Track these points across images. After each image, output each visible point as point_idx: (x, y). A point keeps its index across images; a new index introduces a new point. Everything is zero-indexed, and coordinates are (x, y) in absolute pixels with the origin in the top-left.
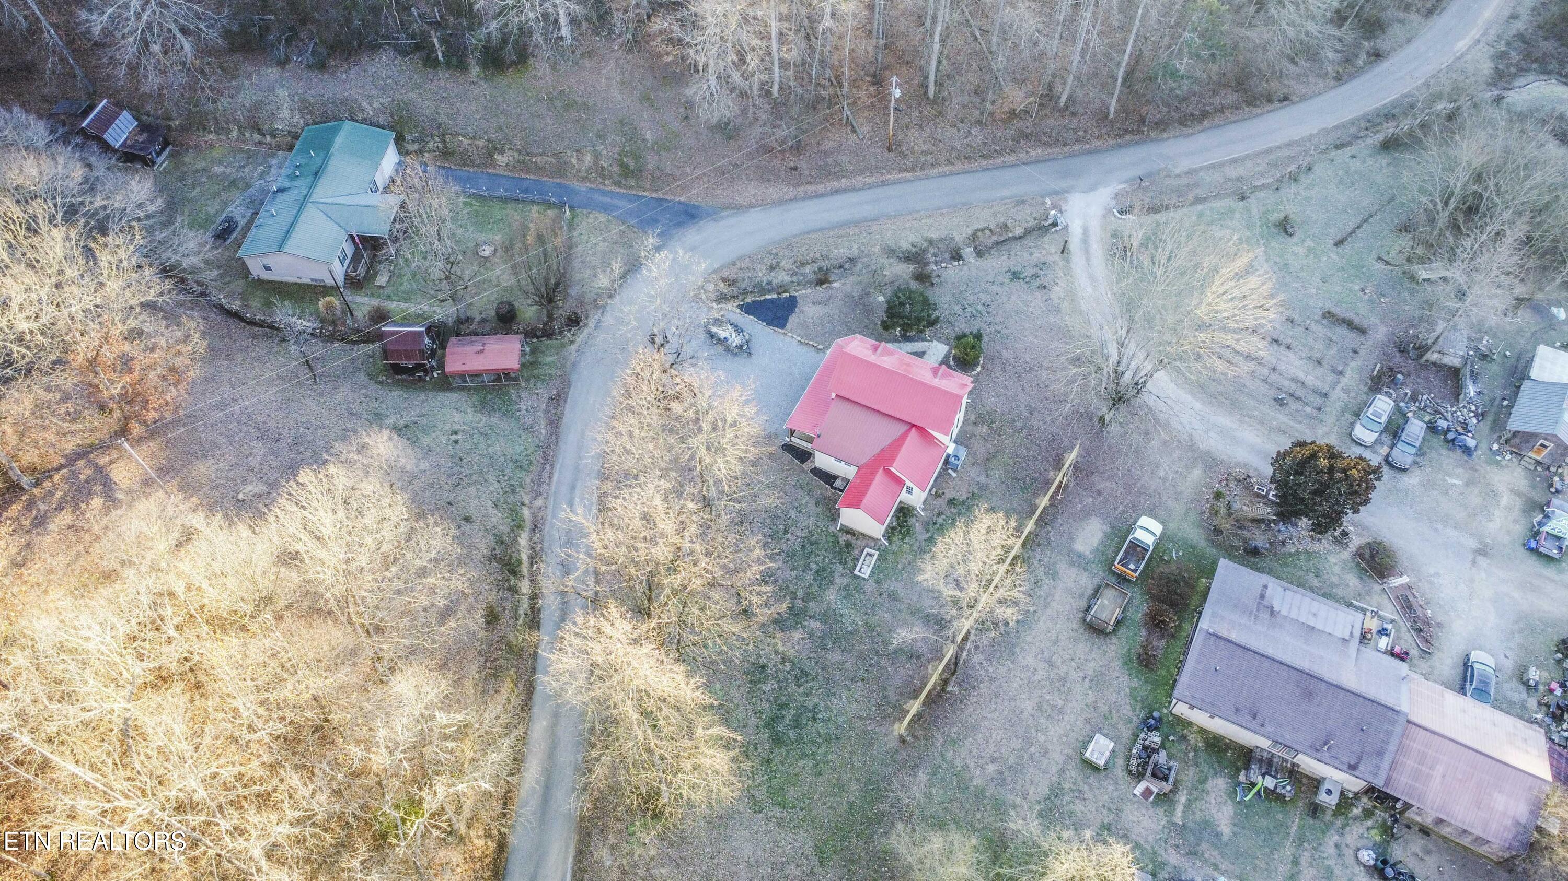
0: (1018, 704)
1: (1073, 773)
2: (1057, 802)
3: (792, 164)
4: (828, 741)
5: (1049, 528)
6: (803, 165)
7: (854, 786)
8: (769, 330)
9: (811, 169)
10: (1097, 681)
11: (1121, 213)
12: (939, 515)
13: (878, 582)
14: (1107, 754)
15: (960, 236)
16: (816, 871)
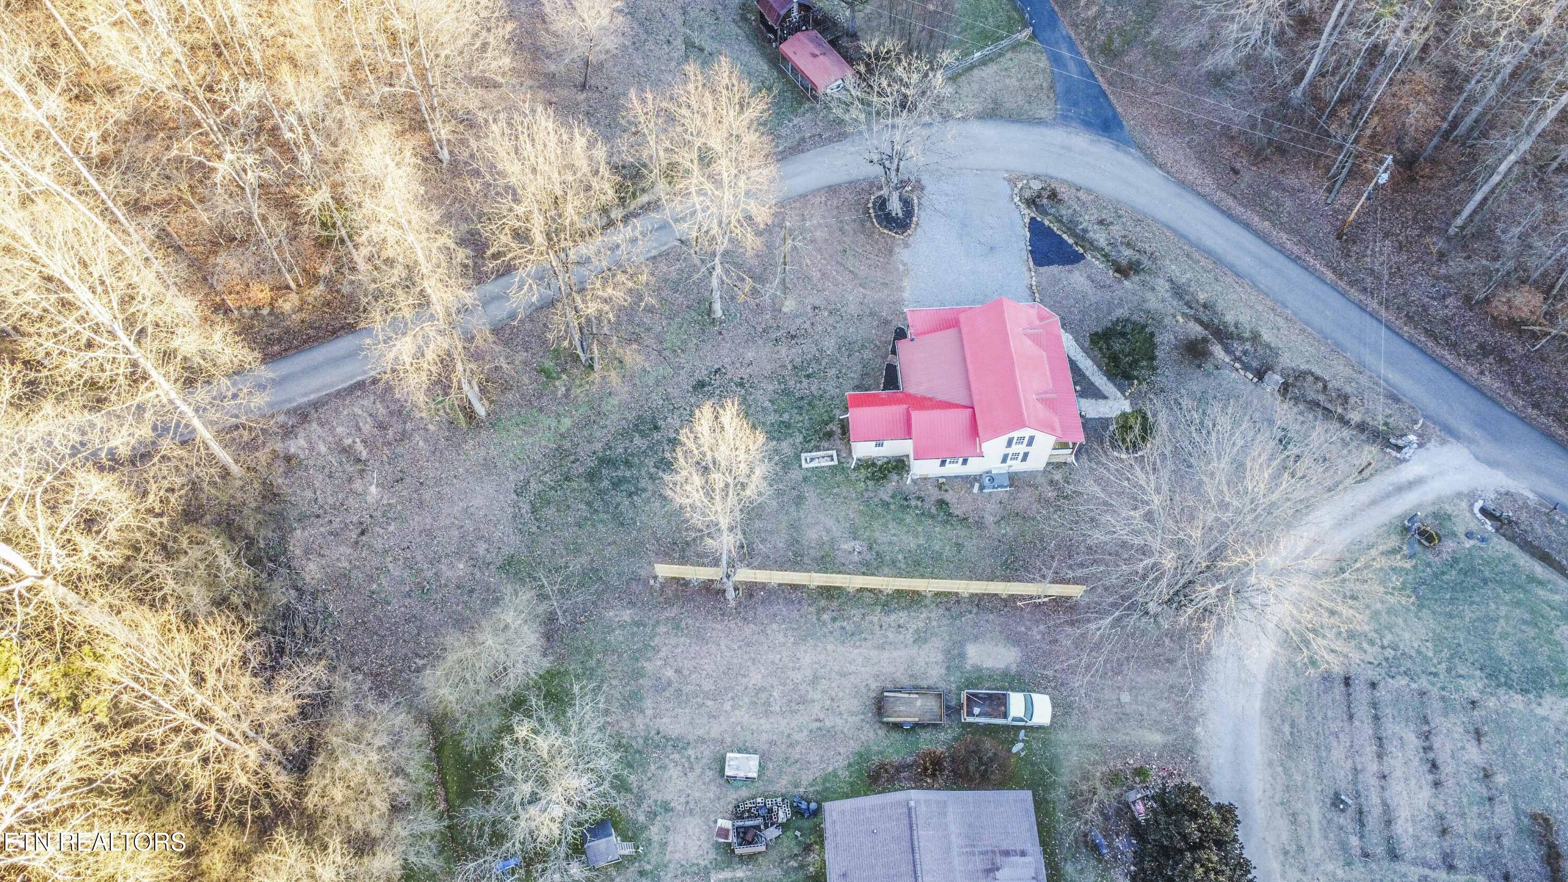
0: (752, 668)
1: (707, 752)
2: (669, 749)
3: (1238, 166)
4: (615, 517)
5: (975, 610)
6: (1247, 177)
7: (584, 559)
8: (1025, 255)
9: (1250, 186)
10: (822, 735)
11: (1483, 511)
12: (918, 498)
13: (805, 479)
14: (741, 774)
15: (1286, 360)
16: (491, 567)
